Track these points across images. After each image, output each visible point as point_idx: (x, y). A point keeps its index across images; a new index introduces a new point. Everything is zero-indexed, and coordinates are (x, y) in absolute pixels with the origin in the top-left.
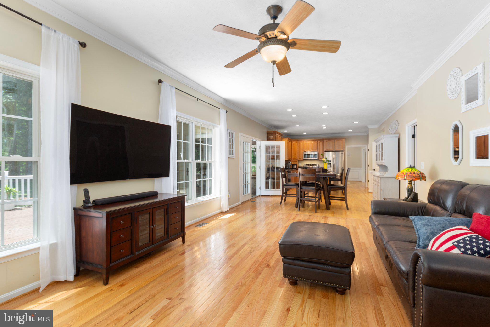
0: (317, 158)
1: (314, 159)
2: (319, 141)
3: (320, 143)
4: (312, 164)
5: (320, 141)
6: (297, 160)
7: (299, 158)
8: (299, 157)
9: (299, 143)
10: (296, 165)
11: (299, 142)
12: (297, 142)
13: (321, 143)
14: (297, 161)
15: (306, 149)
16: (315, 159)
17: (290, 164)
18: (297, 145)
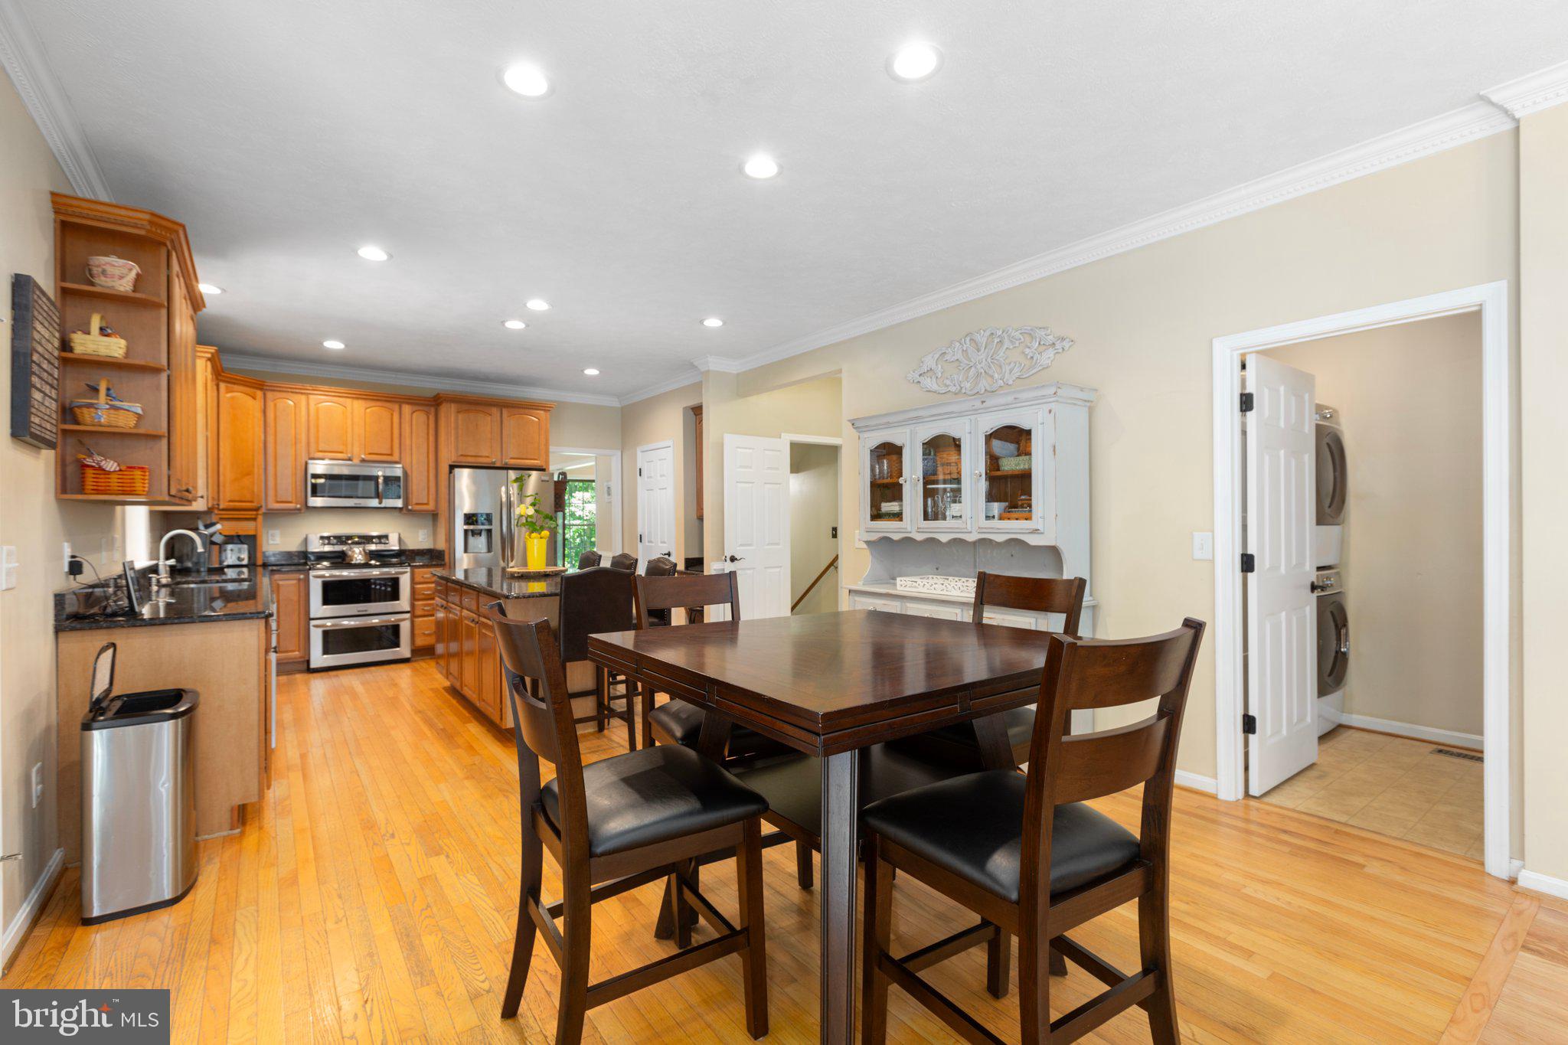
0: (399, 503)
1: (383, 505)
2: (407, 409)
3: (415, 421)
4: (360, 537)
5: (416, 408)
6: (257, 509)
7: (271, 498)
8: (271, 493)
9: (270, 405)
10: (251, 541)
11: (270, 395)
12: (259, 394)
13: (420, 418)
14: (255, 519)
15: (322, 447)
16: (385, 508)
17: (212, 535)
18: (259, 415)
